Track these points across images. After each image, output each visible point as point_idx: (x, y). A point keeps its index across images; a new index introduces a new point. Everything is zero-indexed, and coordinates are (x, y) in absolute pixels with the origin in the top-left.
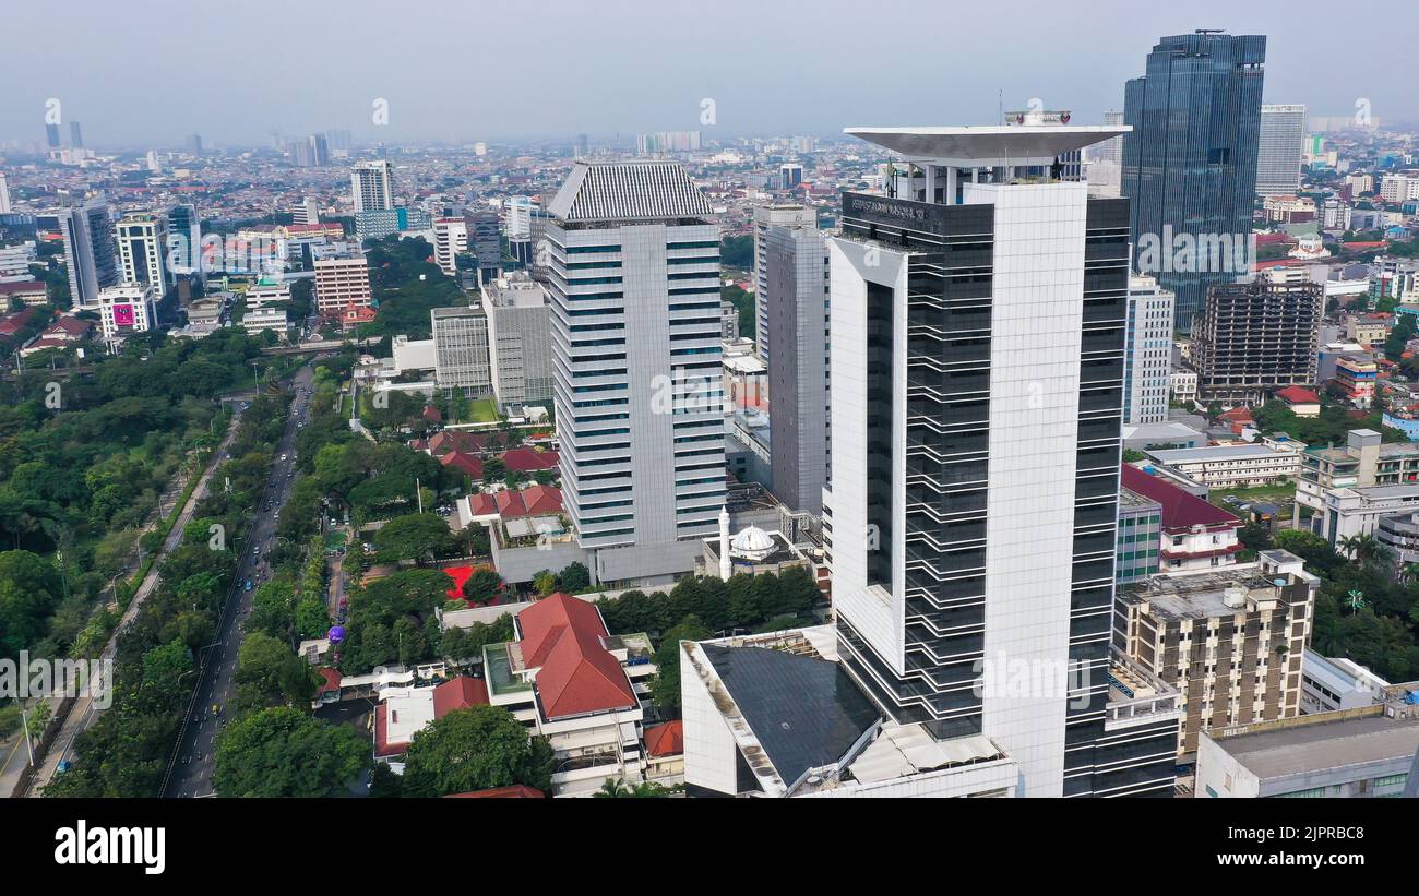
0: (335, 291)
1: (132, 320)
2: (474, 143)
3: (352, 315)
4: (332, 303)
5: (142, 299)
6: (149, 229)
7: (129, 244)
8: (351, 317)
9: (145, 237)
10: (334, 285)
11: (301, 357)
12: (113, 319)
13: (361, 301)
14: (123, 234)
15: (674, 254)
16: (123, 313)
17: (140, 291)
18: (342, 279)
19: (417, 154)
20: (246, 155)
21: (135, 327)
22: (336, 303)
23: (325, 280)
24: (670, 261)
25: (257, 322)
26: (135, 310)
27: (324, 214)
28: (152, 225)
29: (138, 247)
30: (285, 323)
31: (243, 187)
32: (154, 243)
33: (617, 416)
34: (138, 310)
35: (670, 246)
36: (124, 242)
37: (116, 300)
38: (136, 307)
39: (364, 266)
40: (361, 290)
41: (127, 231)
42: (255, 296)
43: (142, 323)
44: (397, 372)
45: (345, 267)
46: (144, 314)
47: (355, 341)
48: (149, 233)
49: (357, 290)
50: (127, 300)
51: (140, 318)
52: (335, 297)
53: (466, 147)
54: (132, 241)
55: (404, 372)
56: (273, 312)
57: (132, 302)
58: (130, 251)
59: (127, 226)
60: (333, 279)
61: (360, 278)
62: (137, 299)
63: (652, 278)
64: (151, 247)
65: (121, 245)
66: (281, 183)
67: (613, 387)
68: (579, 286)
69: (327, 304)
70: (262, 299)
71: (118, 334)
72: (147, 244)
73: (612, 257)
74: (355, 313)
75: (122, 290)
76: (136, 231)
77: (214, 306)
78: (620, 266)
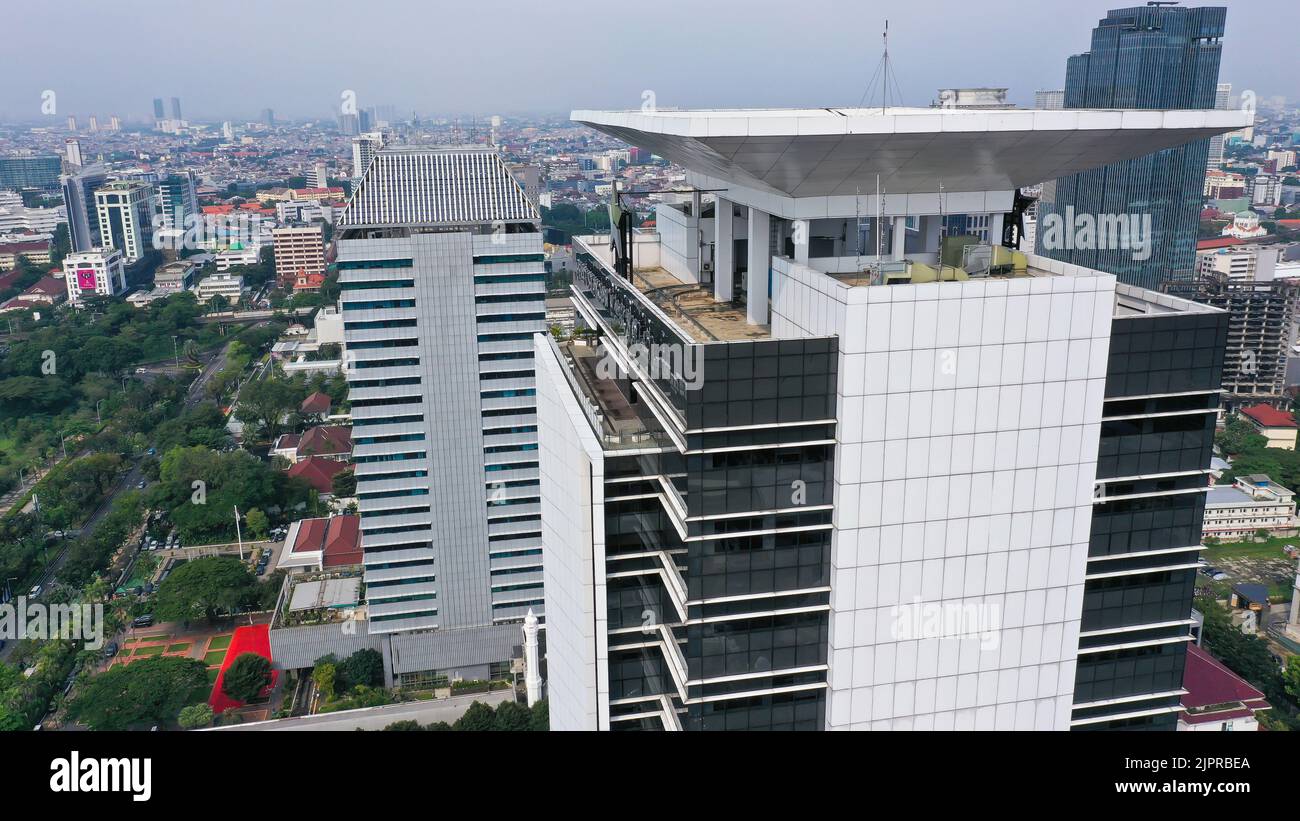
0: (291, 257)
1: (94, 284)
2: (491, 116)
3: (302, 281)
4: (288, 269)
5: (104, 265)
6: (124, 197)
7: (106, 211)
8: (301, 283)
9: (121, 205)
10: (291, 252)
11: (241, 325)
12: (77, 283)
13: (316, 267)
14: (101, 202)
15: (483, 271)
16: (86, 277)
17: (103, 257)
18: (297, 246)
19: (444, 125)
20: (309, 125)
21: (97, 291)
22: (292, 268)
23: (282, 247)
24: (478, 280)
25: (213, 287)
26: (97, 275)
27: (336, 178)
28: (127, 193)
29: (115, 214)
30: (238, 289)
31: (289, 152)
32: (129, 210)
33: (413, 474)
34: (100, 275)
35: (477, 260)
36: (102, 209)
37: (80, 265)
38: (98, 272)
39: (318, 234)
40: (315, 256)
41: (105, 198)
42: (224, 260)
43: (104, 288)
44: (314, 347)
45: (300, 235)
46: (106, 278)
47: (286, 311)
48: (125, 201)
49: (312, 256)
50: (89, 265)
51: (102, 282)
52: (292, 263)
53: (486, 119)
54: (109, 209)
55: (322, 347)
56: (228, 278)
57: (94, 267)
58: (107, 217)
59: (104, 194)
60: (290, 246)
61: (314, 245)
62: (99, 265)
63: (455, 302)
64: (127, 214)
65: (100, 212)
66: (322, 150)
67: (406, 438)
68: (358, 312)
69: (284, 269)
70: (231, 262)
71: (81, 297)
72: (123, 211)
73: (401, 274)
74: (305, 280)
75: (85, 255)
76: (113, 199)
77: (180, 270)
78: (412, 285)
